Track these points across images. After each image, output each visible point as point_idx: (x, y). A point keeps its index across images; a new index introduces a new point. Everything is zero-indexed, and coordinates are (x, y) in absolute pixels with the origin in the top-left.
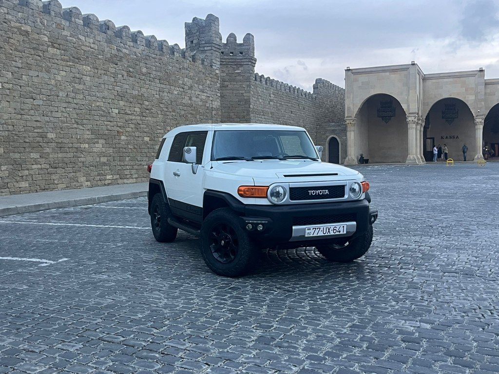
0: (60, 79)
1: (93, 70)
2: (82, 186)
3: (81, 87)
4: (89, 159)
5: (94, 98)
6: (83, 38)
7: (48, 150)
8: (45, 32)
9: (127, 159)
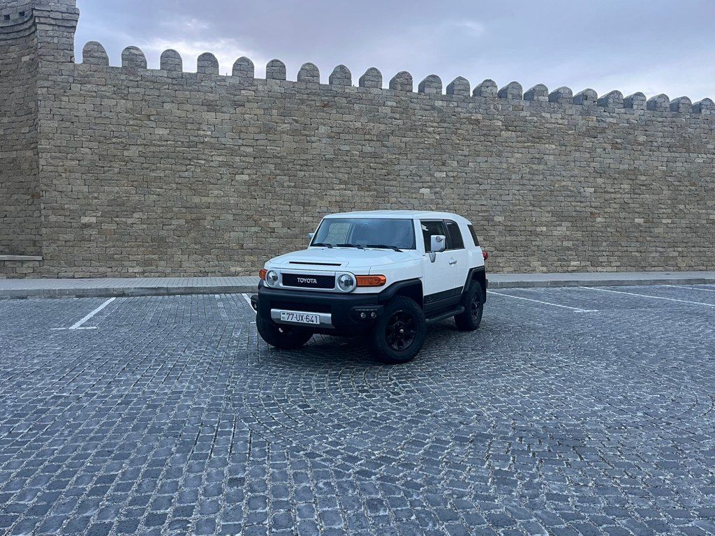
0: (513, 161)
1: (559, 148)
2: (534, 270)
3: (541, 167)
4: (547, 242)
5: (559, 178)
6: (548, 115)
7: (493, 233)
8: (499, 117)
9: (604, 244)
